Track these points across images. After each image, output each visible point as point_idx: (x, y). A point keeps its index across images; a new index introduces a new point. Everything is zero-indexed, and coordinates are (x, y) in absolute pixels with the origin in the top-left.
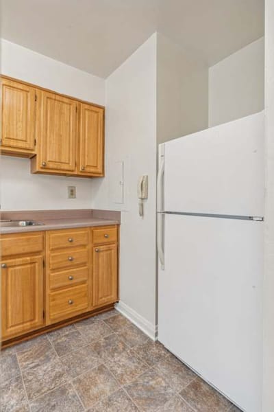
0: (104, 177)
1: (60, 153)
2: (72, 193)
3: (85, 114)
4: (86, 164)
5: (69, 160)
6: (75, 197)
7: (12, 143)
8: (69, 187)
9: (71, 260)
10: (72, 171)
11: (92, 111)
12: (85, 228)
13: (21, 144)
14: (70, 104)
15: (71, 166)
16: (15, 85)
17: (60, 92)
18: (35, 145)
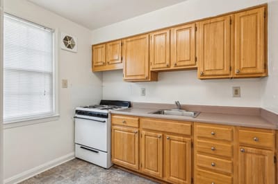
0: (267, 76)
1: (215, 62)
2: (237, 92)
3: (240, 21)
4: (242, 67)
5: (224, 66)
6: (240, 96)
7: (182, 64)
8: (234, 87)
9: (213, 150)
10: (228, 75)
11: (249, 15)
12: (230, 126)
13: (187, 63)
14: (224, 20)
15: (226, 71)
16: (183, 27)
17: (215, 15)
18: (196, 61)
